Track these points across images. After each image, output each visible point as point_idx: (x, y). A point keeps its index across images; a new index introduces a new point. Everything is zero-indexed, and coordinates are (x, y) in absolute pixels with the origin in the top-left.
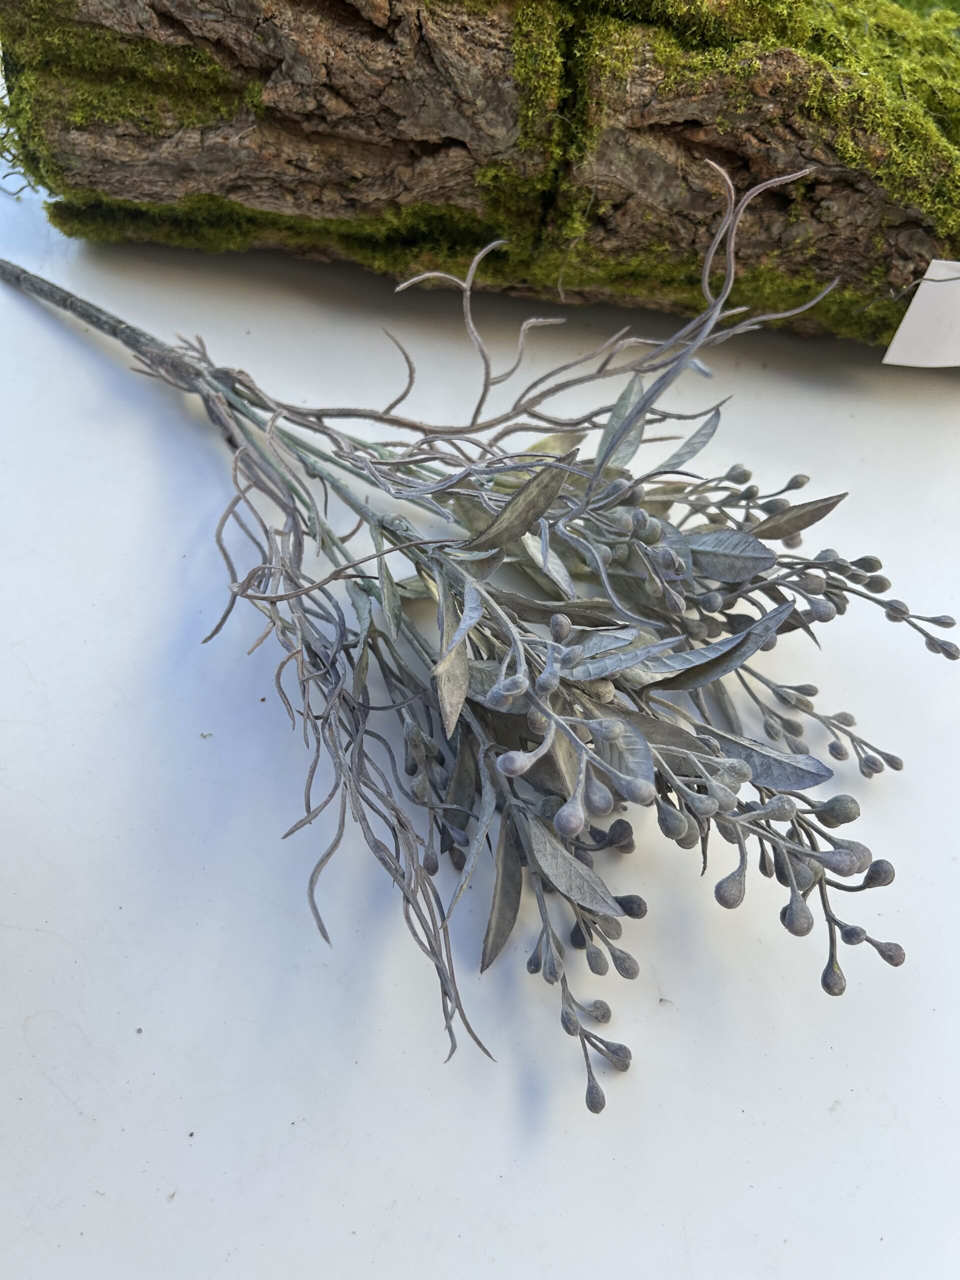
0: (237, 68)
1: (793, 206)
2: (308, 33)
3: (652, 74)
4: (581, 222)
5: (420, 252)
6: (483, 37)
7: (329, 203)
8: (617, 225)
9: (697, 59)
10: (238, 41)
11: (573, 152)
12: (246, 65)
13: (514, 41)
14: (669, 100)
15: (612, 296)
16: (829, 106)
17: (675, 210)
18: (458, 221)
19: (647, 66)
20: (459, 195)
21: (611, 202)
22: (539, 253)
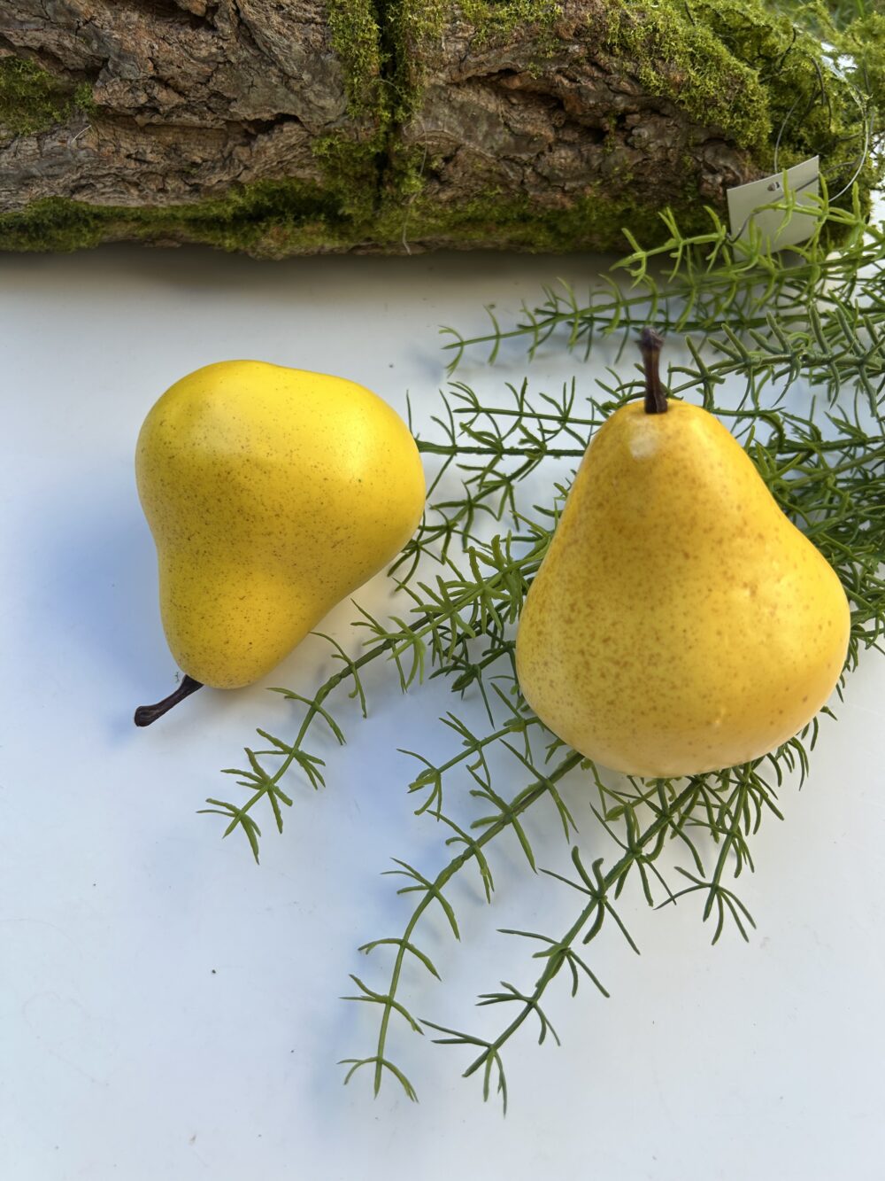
0: (62, 72)
1: (607, 137)
2: (130, 30)
3: (463, 30)
4: (417, 178)
5: (268, 226)
6: (299, 14)
7: (173, 191)
8: (450, 176)
9: (503, 12)
10: (61, 47)
11: (401, 114)
12: (71, 68)
13: (329, 14)
14: (483, 53)
15: (451, 241)
16: (628, 40)
17: (502, 156)
18: (300, 190)
19: (458, 23)
20: (297, 167)
21: (442, 156)
22: (381, 212)
